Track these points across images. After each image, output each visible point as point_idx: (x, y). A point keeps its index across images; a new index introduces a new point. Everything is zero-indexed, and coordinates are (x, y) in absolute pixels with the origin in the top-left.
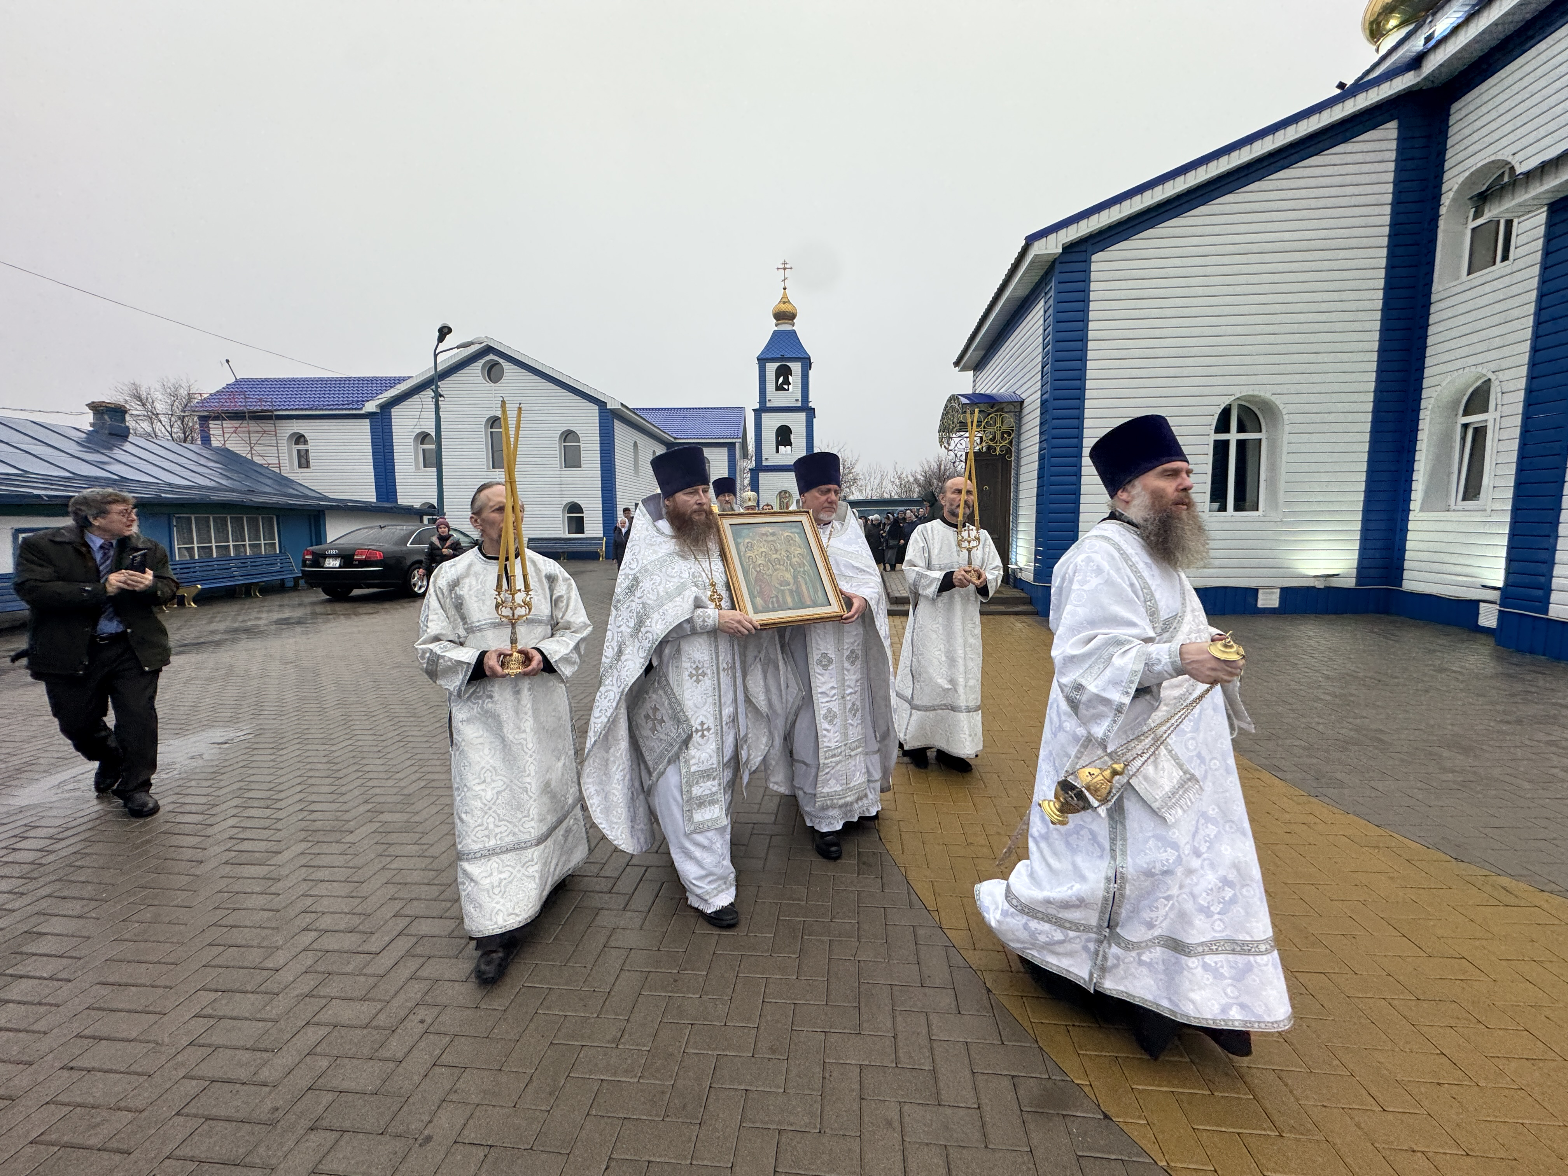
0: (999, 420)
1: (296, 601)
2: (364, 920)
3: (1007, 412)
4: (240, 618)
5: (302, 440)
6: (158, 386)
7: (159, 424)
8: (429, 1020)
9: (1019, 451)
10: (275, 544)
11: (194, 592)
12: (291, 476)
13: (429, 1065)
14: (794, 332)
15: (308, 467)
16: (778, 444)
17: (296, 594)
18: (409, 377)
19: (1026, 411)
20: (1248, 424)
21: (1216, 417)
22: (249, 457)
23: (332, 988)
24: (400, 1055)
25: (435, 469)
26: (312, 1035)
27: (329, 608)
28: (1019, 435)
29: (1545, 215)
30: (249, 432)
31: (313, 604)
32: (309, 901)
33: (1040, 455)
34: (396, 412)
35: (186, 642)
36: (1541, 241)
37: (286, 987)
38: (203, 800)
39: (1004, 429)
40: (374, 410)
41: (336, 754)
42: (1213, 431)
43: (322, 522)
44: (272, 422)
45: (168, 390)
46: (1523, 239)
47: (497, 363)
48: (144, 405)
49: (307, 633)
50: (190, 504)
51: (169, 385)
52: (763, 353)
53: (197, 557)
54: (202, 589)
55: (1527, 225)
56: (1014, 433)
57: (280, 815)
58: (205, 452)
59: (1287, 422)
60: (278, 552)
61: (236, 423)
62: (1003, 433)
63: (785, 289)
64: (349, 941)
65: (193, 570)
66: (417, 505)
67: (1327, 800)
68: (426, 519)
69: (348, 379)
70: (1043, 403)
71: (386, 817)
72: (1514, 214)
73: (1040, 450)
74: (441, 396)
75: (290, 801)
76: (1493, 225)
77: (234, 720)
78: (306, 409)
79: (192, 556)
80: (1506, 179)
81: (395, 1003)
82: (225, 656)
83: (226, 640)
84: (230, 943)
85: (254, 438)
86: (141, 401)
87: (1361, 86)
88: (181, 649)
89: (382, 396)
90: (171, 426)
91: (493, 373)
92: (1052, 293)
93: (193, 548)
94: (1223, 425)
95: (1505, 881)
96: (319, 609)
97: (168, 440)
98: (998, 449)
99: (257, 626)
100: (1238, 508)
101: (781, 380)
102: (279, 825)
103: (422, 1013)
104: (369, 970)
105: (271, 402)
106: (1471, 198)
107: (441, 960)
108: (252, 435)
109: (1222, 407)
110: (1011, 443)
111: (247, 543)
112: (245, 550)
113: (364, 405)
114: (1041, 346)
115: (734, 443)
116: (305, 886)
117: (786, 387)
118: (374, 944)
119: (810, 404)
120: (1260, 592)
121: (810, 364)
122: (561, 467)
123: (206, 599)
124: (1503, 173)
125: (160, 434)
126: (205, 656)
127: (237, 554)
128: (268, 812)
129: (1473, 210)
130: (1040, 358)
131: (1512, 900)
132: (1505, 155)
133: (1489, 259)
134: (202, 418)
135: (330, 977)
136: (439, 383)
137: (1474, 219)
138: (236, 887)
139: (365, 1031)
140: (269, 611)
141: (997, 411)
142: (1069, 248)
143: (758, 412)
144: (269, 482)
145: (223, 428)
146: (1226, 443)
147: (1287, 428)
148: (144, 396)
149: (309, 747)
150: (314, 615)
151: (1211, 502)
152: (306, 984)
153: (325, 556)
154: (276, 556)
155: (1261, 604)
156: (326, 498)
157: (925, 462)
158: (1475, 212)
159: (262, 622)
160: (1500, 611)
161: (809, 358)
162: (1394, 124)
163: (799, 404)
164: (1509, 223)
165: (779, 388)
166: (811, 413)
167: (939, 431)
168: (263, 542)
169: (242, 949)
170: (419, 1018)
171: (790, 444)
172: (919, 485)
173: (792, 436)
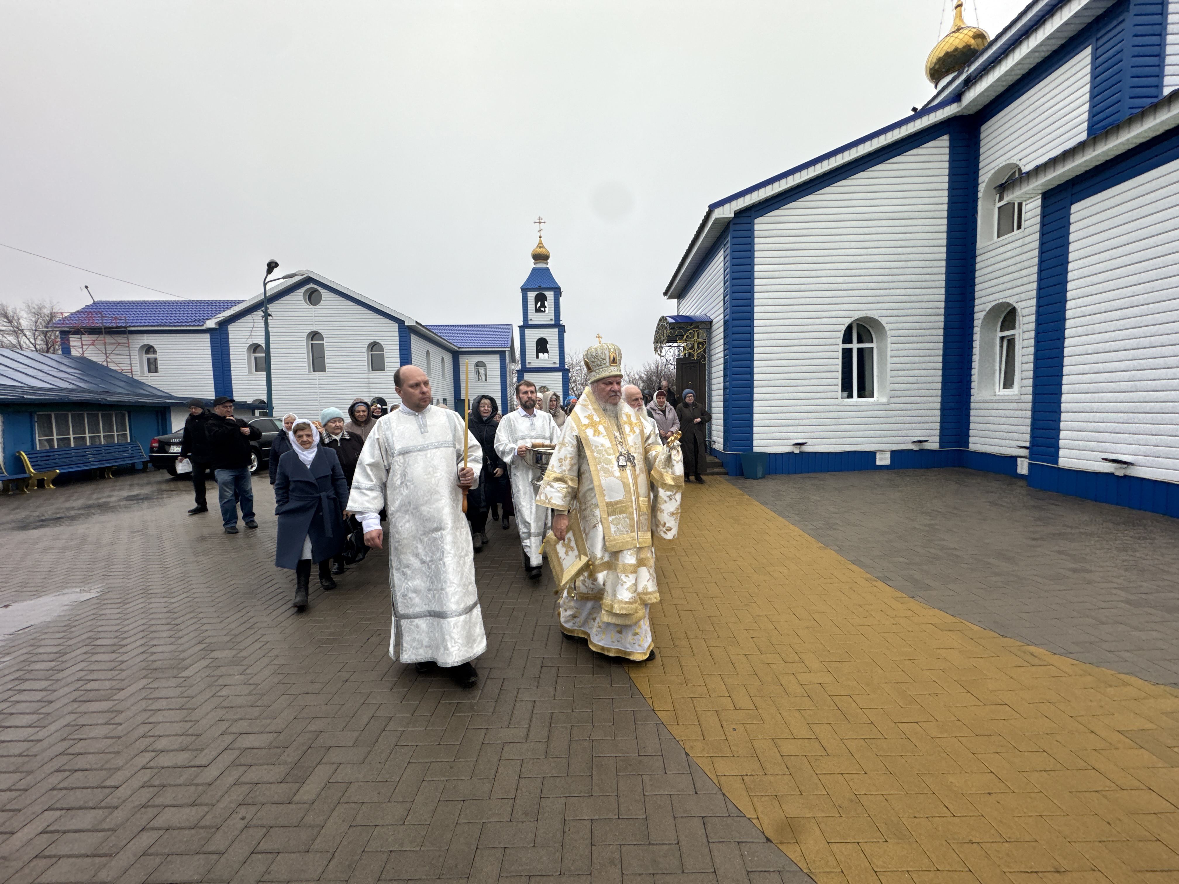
0: (695, 334)
1: (145, 480)
2: (195, 740)
3: (701, 329)
4: (95, 496)
5: (152, 350)
6: (23, 307)
7: (24, 337)
8: (248, 817)
9: (710, 356)
10: (126, 434)
11: (53, 476)
12: (142, 379)
13: (247, 853)
14: (548, 269)
15: (156, 371)
16: (538, 351)
17: (145, 475)
18: (243, 301)
19: (714, 327)
20: (864, 338)
21: (843, 332)
22: (105, 364)
23: (167, 797)
24: (222, 848)
25: (265, 373)
26: (146, 839)
27: (172, 485)
28: (710, 345)
29: (1040, 200)
30: (105, 344)
31: (160, 483)
32: (147, 728)
33: (724, 360)
34: (233, 329)
35: (44, 518)
36: (1039, 218)
37: (124, 801)
38: (55, 649)
39: (699, 341)
40: (213, 326)
41: (175, 605)
42: (841, 342)
43: (167, 416)
44: (125, 336)
45: (33, 310)
46: (1028, 215)
47: (316, 291)
48: (10, 322)
49: (153, 506)
50: (51, 403)
51: (34, 306)
52: (524, 285)
53: (56, 447)
54: (61, 474)
55: (1030, 206)
56: (706, 344)
57: (125, 658)
58: (66, 361)
59: (889, 336)
60: (129, 441)
61: (93, 337)
62: (699, 344)
63: (540, 237)
64: (181, 758)
65: (52, 457)
66: (250, 401)
67: (920, 600)
68: (257, 412)
69: (192, 302)
70: (726, 322)
71: (215, 654)
72: (1022, 199)
73: (725, 356)
74: (270, 315)
75: (134, 646)
76: (1011, 206)
77: (85, 581)
78: (155, 326)
79: (52, 446)
80: (1017, 176)
81: (221, 805)
82: (80, 528)
83: (82, 514)
84: (77, 768)
85: (110, 348)
86: (7, 318)
87: (926, 110)
88: (40, 523)
89: (221, 315)
90: (35, 339)
91: (313, 298)
92: (728, 245)
93: (53, 439)
94: (847, 338)
95: (1032, 648)
96: (164, 487)
97: (32, 350)
98: (696, 355)
99: (110, 502)
100: (860, 396)
101: (539, 304)
102: (123, 666)
103: (242, 811)
104: (199, 781)
105: (125, 320)
106: (995, 188)
107: (260, 767)
108: (107, 346)
109: (847, 325)
110: (704, 351)
111: (102, 434)
112: (100, 440)
113: (205, 323)
114: (722, 282)
115: (505, 351)
116: (145, 715)
117: (543, 309)
118: (202, 760)
119: (561, 322)
120: (878, 455)
121: (561, 293)
122: (369, 370)
123: (62, 481)
124: (1015, 172)
125: (24, 346)
126: (61, 528)
127: (92, 443)
128: (114, 656)
129: (998, 195)
130: (722, 290)
131: (1036, 661)
132: (1015, 160)
133: (1011, 229)
134: (62, 332)
135: (164, 789)
136: (268, 306)
137: (1000, 201)
138: (82, 721)
139: (193, 831)
140: (120, 490)
141: (694, 328)
142: (739, 213)
143: (522, 328)
144: (122, 384)
145: (82, 341)
146: (850, 350)
147: (889, 340)
148: (10, 314)
149: (153, 600)
150: (160, 492)
151: (842, 391)
152: (145, 795)
153: (170, 444)
154: (128, 444)
155: (878, 463)
156: (171, 397)
157: (646, 364)
158: (1000, 197)
159: (113, 499)
160: (1029, 463)
161: (559, 288)
162: (946, 137)
163: (553, 322)
164: (1020, 205)
165: (538, 310)
166: (562, 329)
167: (654, 343)
168: (116, 433)
169: (87, 773)
170: (240, 816)
171: (547, 351)
172: (643, 381)
173: (548, 346)
